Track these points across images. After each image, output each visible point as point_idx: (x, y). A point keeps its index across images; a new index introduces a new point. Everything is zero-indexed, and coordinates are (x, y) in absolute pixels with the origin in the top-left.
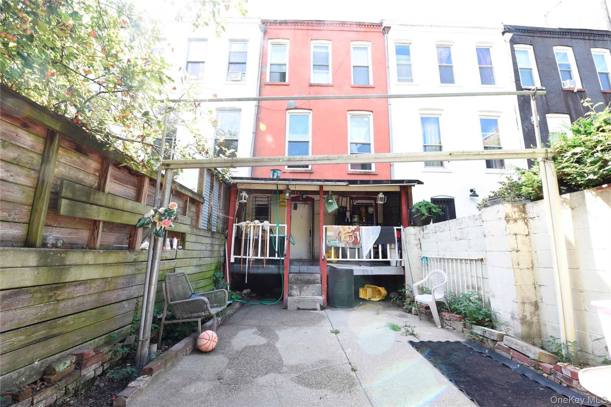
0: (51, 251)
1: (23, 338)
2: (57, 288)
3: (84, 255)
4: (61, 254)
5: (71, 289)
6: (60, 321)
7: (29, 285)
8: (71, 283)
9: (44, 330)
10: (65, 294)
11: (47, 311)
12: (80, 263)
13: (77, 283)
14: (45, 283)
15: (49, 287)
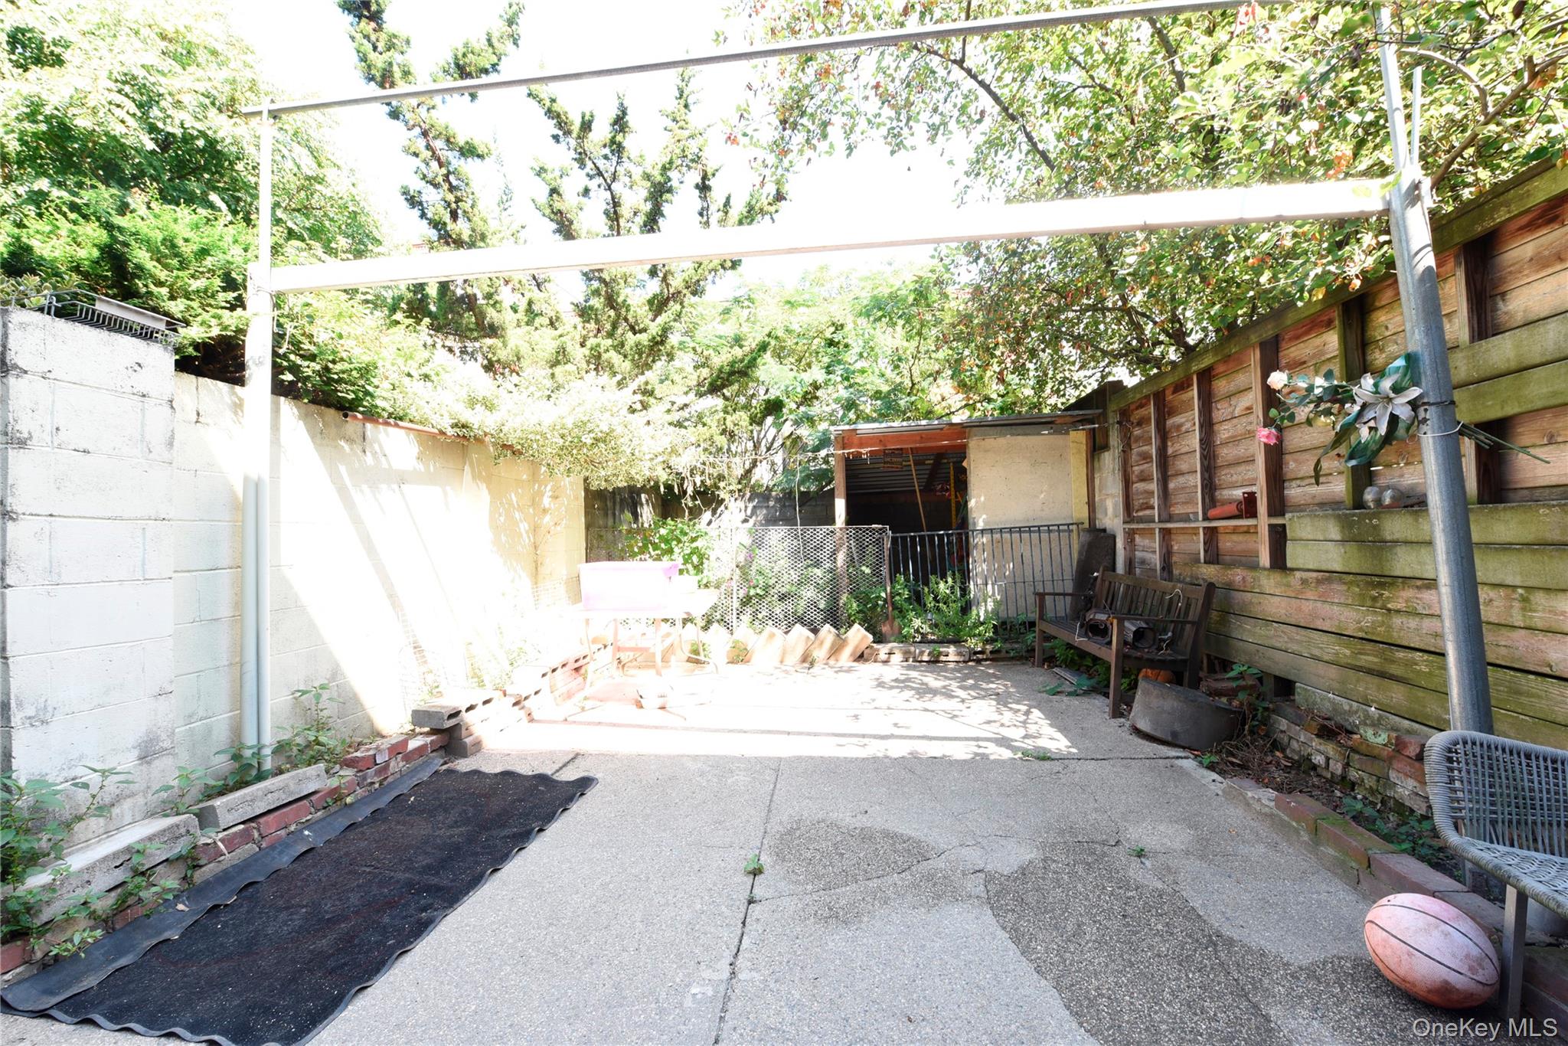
0: (1354, 515)
1: (1348, 652)
2: (1381, 585)
3: (1417, 521)
4: (1371, 520)
5: (1409, 593)
6: (1401, 654)
7: (1338, 570)
8: (1408, 581)
9: (1375, 656)
10: (1400, 600)
11: (1373, 622)
12: (1414, 539)
13: (1419, 583)
14: (1358, 571)
15: (1368, 579)
